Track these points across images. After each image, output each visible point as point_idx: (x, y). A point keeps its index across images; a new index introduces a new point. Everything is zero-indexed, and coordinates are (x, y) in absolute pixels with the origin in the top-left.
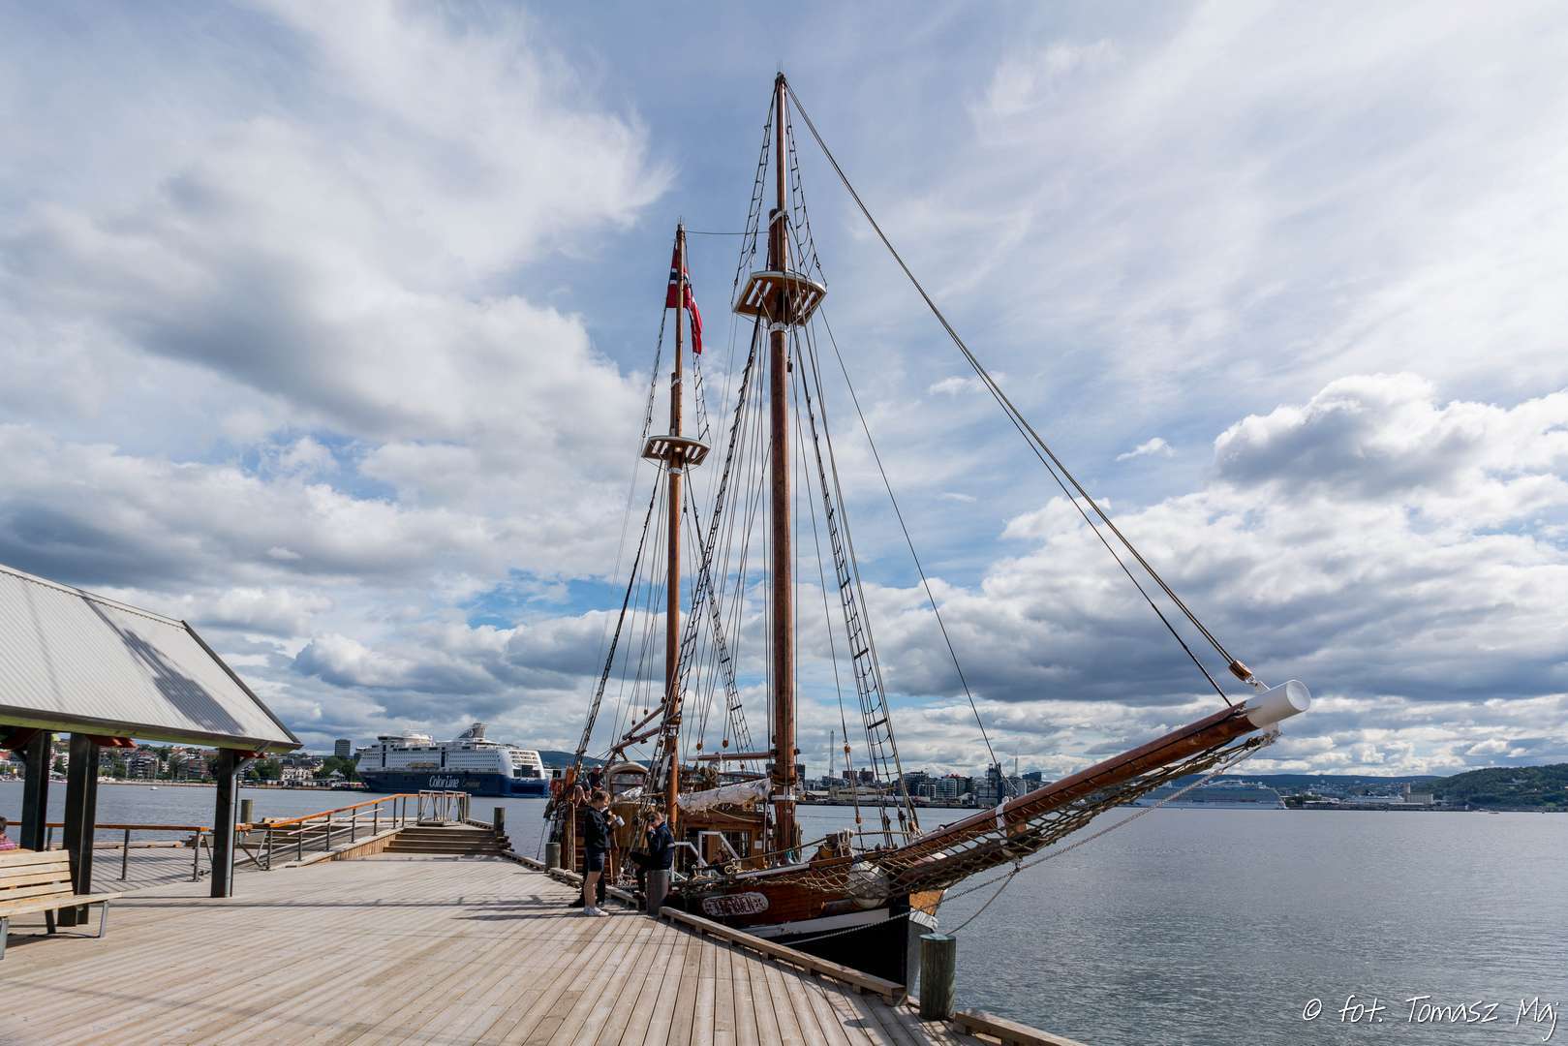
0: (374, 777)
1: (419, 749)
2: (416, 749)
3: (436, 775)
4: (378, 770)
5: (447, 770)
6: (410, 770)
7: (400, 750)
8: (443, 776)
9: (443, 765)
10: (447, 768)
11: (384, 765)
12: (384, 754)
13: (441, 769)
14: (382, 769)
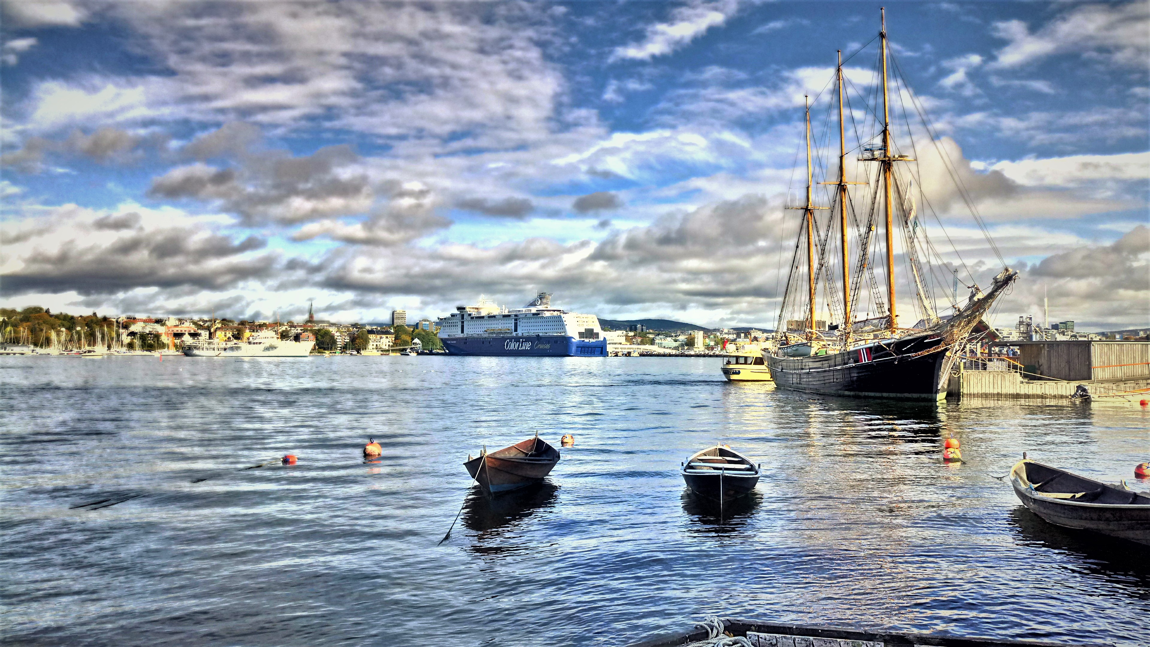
0: (455, 342)
1: (494, 317)
2: (491, 317)
3: (511, 339)
4: (457, 336)
5: (520, 335)
6: (486, 335)
7: (477, 318)
8: (517, 339)
9: (516, 330)
10: (520, 332)
11: (462, 332)
12: (463, 322)
13: (514, 334)
14: (461, 335)
